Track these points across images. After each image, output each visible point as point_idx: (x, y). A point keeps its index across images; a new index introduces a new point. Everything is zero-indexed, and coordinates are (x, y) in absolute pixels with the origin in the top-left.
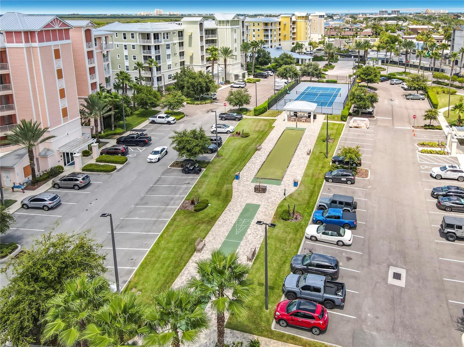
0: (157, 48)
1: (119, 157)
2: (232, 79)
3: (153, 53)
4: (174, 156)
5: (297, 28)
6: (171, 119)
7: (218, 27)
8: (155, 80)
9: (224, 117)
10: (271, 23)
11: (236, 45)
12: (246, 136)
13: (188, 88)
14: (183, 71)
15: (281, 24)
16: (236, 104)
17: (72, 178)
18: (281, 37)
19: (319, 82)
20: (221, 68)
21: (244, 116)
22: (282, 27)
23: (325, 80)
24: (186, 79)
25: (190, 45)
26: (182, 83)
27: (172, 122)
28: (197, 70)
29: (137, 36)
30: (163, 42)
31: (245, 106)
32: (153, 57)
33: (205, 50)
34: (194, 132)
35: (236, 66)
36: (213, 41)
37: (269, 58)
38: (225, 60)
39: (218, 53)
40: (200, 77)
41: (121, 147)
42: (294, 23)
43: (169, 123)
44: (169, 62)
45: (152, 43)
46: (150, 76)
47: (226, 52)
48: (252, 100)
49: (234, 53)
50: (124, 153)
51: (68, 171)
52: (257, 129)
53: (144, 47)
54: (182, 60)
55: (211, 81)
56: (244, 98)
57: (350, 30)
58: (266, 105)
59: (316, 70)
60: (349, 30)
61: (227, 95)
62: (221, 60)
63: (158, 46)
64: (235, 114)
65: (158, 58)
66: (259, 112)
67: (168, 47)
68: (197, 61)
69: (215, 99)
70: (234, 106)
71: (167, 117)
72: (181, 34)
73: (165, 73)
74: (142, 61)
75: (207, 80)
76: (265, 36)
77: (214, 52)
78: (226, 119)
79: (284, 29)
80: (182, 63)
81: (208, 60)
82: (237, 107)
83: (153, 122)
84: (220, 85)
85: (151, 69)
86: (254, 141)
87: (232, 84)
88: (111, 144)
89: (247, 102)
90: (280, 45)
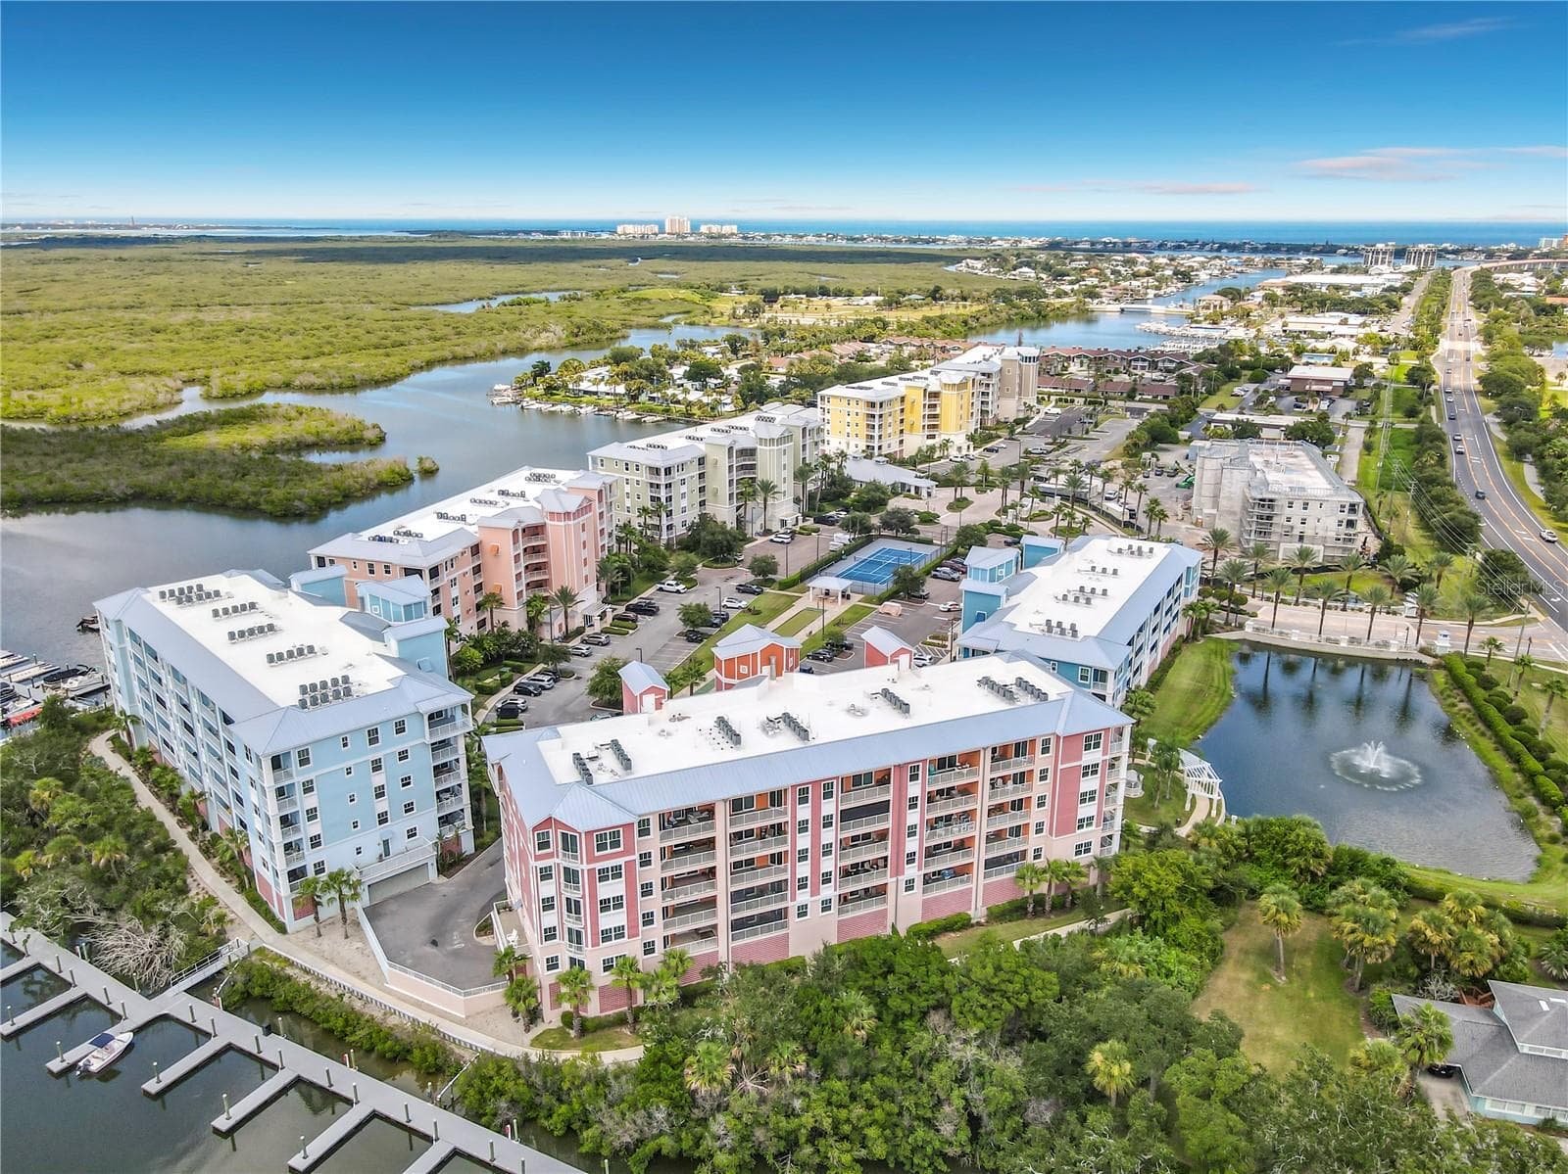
0: (668, 486)
1: (629, 623)
2: (775, 527)
3: (663, 494)
4: (681, 627)
5: (939, 405)
6: (681, 587)
7: (758, 446)
8: (664, 528)
9: (743, 589)
10: (882, 403)
11: (784, 474)
12: (757, 613)
13: (705, 546)
14: (703, 516)
15: (905, 399)
16: (760, 574)
17: (595, 636)
18: (906, 426)
19: (906, 539)
20: (759, 509)
21: (767, 590)
22: (907, 405)
23: (916, 536)
25: (714, 477)
26: (699, 536)
27: (682, 591)
28: (721, 517)
29: (643, 469)
30: (677, 476)
31: (770, 576)
32: (663, 499)
33: (734, 483)
34: (698, 605)
35: (784, 507)
36: (751, 467)
37: (850, 484)
38: (765, 500)
39: (756, 488)
41: (632, 615)
42: (935, 395)
43: (678, 592)
44: (684, 503)
45: (663, 480)
47: (768, 487)
48: (781, 569)
49: (782, 487)
50: (634, 621)
51: (589, 631)
52: (773, 606)
53: (652, 485)
54: (702, 499)
55: (735, 537)
56: (770, 566)
57: (1150, 365)
58: (798, 577)
59: (902, 522)
60: (1146, 364)
61: (754, 556)
62: (759, 500)
63: (670, 482)
64: (755, 586)
65: (669, 499)
66: (785, 586)
67: (683, 481)
68: (723, 501)
69: (738, 561)
70: (757, 575)
71: (677, 584)
72: (701, 462)
73: (677, 519)
74: (649, 503)
76: (868, 425)
78: (743, 592)
79: (911, 411)
80: (702, 504)
81: (740, 496)
82: (760, 578)
83: (661, 589)
84: (755, 537)
85: (659, 515)
86: (762, 619)
87: (772, 537)
88: (621, 610)
89: (775, 572)
90: (901, 442)
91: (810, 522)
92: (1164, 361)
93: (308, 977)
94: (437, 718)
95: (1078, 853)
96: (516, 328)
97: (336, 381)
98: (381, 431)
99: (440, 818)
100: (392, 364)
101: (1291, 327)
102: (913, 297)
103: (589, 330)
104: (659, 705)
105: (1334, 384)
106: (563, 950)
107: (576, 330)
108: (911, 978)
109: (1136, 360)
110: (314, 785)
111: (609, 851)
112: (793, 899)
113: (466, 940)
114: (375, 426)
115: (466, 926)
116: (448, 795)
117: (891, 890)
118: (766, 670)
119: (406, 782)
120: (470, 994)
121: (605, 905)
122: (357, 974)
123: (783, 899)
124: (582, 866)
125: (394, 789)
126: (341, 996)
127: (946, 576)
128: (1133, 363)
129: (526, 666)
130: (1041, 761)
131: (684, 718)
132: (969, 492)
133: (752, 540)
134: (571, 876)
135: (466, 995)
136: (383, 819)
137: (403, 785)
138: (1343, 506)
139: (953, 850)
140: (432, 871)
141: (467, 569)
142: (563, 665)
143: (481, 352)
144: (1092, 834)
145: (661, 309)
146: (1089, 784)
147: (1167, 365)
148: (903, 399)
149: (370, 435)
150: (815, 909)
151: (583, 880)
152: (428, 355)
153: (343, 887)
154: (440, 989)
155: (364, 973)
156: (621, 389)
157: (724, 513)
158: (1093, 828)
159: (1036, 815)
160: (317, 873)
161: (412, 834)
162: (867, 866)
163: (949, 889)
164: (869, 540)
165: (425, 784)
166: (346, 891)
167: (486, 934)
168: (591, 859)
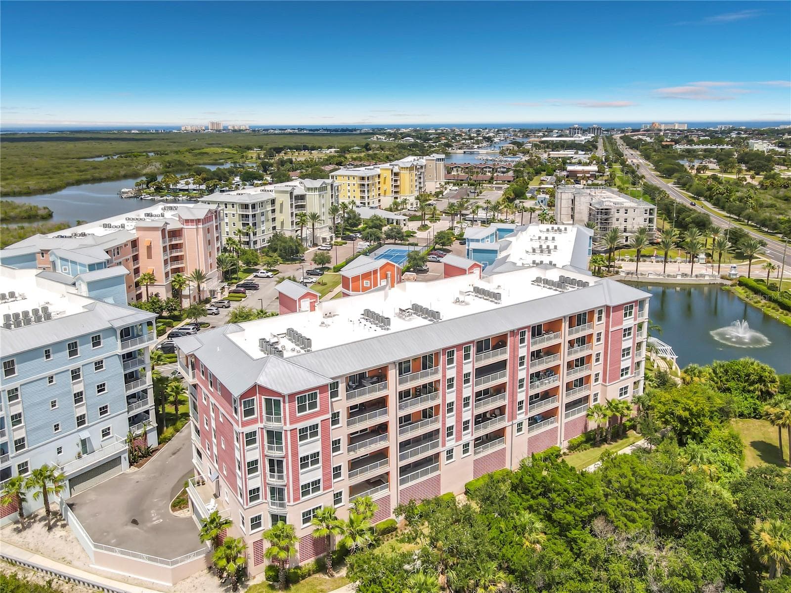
0: (254, 216)
1: (241, 295)
2: (320, 242)
3: (251, 221)
5: (400, 180)
6: (270, 274)
7: (307, 193)
8: (252, 243)
9: (310, 273)
10: (368, 177)
11: (323, 210)
12: (325, 284)
13: (281, 250)
14: (275, 235)
15: (381, 176)
16: (320, 264)
17: (220, 302)
18: (382, 192)
19: (401, 244)
20: (309, 232)
21: (326, 273)
22: (382, 180)
23: (407, 243)
24: (279, 243)
25: (281, 212)
26: (275, 246)
27: (271, 276)
28: (287, 234)
29: (237, 206)
30: (258, 211)
31: (327, 265)
32: (251, 225)
33: (294, 215)
35: (324, 230)
36: (303, 207)
37: (359, 219)
38: (313, 225)
39: (307, 219)
40: (290, 241)
41: (241, 290)
42: (396, 174)
43: (268, 277)
44: (263, 228)
45: (250, 212)
46: (248, 240)
47: (314, 217)
48: (333, 260)
49: (322, 218)
50: (244, 293)
51: (215, 300)
52: (334, 280)
53: (243, 215)
54: (274, 225)
55: (300, 245)
56: (326, 259)
57: (493, 170)
58: (345, 264)
59: (398, 234)
60: (491, 170)
61: (312, 256)
62: (309, 225)
63: (255, 214)
64: (318, 271)
65: (254, 224)
66: (337, 269)
67: (262, 214)
68: (288, 226)
69: (304, 260)
70: (318, 265)
71: (267, 273)
72: (273, 202)
73: (260, 237)
74: (241, 228)
75: (297, 244)
76: (361, 191)
77: (303, 218)
78: (311, 275)
79: (385, 183)
80: (274, 228)
81: (297, 224)
82: (320, 266)
83: (257, 276)
84: (309, 248)
85: (247, 234)
86: (330, 287)
87: (320, 247)
88: (234, 288)
89: (329, 262)
90: (379, 201)
91: (339, 240)
92: (500, 168)
93: (14, 569)
94: (127, 333)
95: (621, 395)
96: (130, 166)
97: (17, 190)
98: (50, 211)
99: (129, 419)
100: (55, 181)
101: (551, 156)
102: (355, 148)
103: (176, 165)
104: (313, 308)
105: (591, 173)
106: (265, 508)
107: (168, 165)
108: (569, 493)
109: (486, 168)
110: (19, 393)
111: (308, 412)
112: (444, 445)
113: (162, 516)
114: (45, 208)
115: (161, 504)
116: (135, 400)
117: (508, 432)
118: (384, 283)
119: (101, 388)
120: (176, 562)
121: (305, 462)
122: (63, 560)
123: (435, 446)
124: (285, 426)
125: (92, 396)
126: (49, 583)
127: (435, 260)
128: (484, 170)
129: (174, 323)
130: (598, 327)
131: (334, 316)
132: (427, 222)
133: (307, 249)
134: (274, 437)
135: (173, 563)
136: (81, 420)
137: (99, 391)
138: (646, 210)
139: (542, 399)
140: (125, 463)
141: (128, 257)
142: (201, 319)
143: (111, 175)
144: (628, 381)
145: (217, 157)
146: (627, 343)
147: (502, 169)
148: (379, 176)
149: (42, 212)
150: (458, 452)
151: (287, 440)
152: (77, 178)
153: (47, 481)
154: (148, 562)
155: (69, 558)
156: (203, 187)
157: (288, 232)
158: (629, 375)
159: (596, 368)
160: (21, 472)
161: (106, 433)
162: (488, 416)
163: (544, 428)
164: (380, 245)
165: (118, 389)
166: (50, 485)
167: (180, 508)
168: (294, 420)
